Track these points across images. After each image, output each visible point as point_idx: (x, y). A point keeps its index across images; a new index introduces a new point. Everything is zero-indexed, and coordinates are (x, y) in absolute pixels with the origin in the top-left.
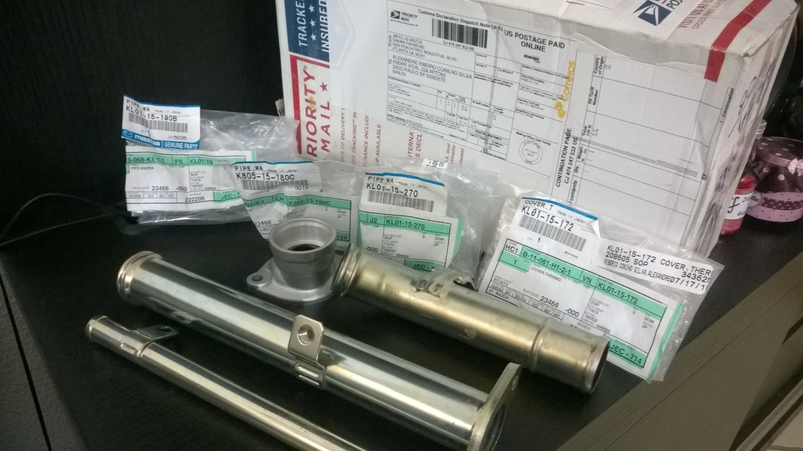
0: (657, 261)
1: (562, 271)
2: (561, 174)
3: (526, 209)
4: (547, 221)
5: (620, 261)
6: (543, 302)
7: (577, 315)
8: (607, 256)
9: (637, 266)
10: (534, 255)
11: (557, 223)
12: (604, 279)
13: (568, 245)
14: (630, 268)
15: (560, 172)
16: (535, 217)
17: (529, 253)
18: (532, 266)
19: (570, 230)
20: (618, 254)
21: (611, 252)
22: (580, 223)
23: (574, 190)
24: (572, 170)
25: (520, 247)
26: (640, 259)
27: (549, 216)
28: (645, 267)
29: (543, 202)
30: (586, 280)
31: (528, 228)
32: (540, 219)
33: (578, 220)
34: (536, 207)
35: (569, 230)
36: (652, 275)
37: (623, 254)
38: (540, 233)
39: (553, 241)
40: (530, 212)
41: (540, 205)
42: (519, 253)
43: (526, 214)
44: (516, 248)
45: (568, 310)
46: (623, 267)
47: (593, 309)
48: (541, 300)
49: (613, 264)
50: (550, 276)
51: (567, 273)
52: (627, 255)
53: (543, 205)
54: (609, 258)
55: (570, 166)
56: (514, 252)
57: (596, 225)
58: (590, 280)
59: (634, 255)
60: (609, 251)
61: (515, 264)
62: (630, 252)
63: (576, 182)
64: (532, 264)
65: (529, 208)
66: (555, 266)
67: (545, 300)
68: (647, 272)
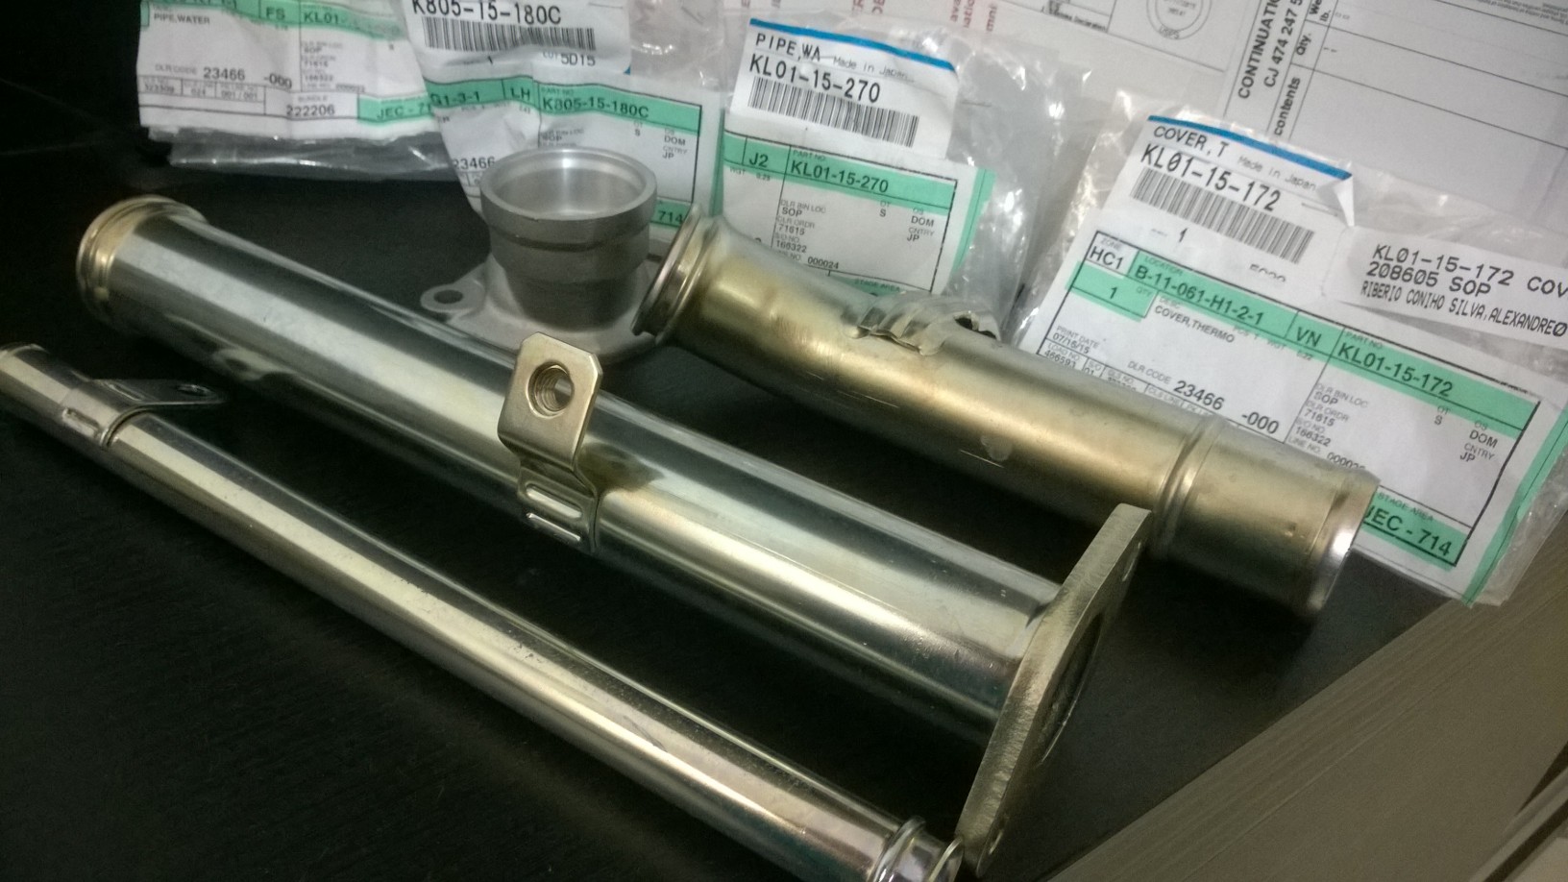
0: (1518, 284)
1: (1240, 316)
2: (1258, 61)
3: (1155, 154)
4: (1208, 184)
5: (1411, 285)
6: (1182, 395)
7: (1272, 429)
8: (1370, 273)
9: (1460, 294)
10: (1166, 274)
11: (1237, 190)
12: (1358, 334)
13: (1261, 246)
14: (1437, 303)
15: (1255, 56)
16: (1177, 174)
17: (1153, 271)
18: (1157, 303)
19: (1271, 209)
20: (1405, 266)
21: (1382, 262)
22: (1299, 189)
23: (1287, 105)
24: (1289, 49)
25: (1128, 254)
26: (1468, 276)
27: (1214, 171)
28: (1482, 299)
29: (1200, 132)
30: (1306, 338)
31: (1154, 202)
32: (1189, 178)
33: (1295, 181)
34: (1181, 146)
35: (1268, 207)
36: (1501, 318)
37: (1419, 265)
38: (1186, 215)
39: (1220, 238)
40: (1164, 161)
41: (1194, 142)
42: (1125, 267)
43: (1152, 167)
44: (1118, 256)
45: (1248, 414)
46: (1418, 299)
47: (1318, 412)
48: (1176, 390)
49: (1386, 292)
50: (1205, 328)
51: (1253, 322)
52: (1429, 268)
53: (1201, 142)
54: (1376, 279)
55: (1285, 36)
56: (1114, 266)
57: (1345, 193)
58: (1315, 339)
59: (1451, 267)
60: (1377, 259)
61: (1112, 296)
62: (1441, 259)
63: (1296, 81)
64: (1159, 298)
65: (1163, 149)
66: (1221, 303)
67: (1186, 389)
68: (1488, 312)
